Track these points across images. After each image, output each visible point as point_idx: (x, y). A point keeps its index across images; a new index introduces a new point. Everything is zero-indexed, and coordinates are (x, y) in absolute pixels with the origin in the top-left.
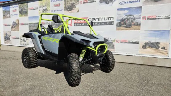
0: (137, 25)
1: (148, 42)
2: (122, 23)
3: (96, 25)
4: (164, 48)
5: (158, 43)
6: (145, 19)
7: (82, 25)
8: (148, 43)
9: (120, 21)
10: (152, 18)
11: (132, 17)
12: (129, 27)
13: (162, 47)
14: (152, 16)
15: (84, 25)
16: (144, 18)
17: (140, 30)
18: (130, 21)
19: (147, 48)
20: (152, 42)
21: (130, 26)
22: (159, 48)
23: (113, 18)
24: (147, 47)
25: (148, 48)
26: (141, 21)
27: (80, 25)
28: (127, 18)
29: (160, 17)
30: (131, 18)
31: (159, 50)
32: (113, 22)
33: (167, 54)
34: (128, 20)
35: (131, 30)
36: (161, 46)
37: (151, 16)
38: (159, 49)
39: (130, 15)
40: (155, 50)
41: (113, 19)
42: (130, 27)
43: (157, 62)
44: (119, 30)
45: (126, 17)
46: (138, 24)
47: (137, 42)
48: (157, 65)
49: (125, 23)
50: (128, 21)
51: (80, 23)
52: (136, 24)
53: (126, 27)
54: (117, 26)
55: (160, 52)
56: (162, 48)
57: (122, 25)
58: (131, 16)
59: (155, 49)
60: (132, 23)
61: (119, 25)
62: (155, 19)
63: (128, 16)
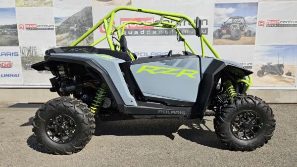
0: (250, 36)
1: (266, 64)
2: (224, 31)
3: (171, 35)
4: (289, 74)
5: (282, 66)
6: (263, 26)
7: (139, 34)
8: (266, 66)
9: (220, 28)
10: (274, 25)
11: (242, 20)
12: (236, 40)
13: (287, 72)
14: (274, 21)
15: (145, 34)
16: (261, 24)
17: (254, 44)
18: (239, 28)
19: (265, 75)
20: (272, 64)
21: (238, 37)
22: (283, 74)
23: (207, 21)
24: (265, 73)
25: (267, 75)
26: (257, 29)
27: (136, 33)
28: (233, 23)
29: (285, 23)
30: (240, 22)
31: (283, 78)
32: (207, 29)
33: (294, 82)
34: (234, 26)
35: (239, 44)
36: (285, 70)
37: (272, 21)
38: (283, 76)
39: (238, 18)
40: (276, 78)
41: (207, 24)
42: (238, 39)
43: (279, 98)
44: (217, 44)
45: (231, 20)
46: (252, 33)
47: (249, 65)
48: (280, 102)
49: (229, 32)
50: (235, 28)
51: (137, 30)
52: (248, 34)
53: (231, 39)
54: (214, 36)
55: (284, 81)
56: (287, 74)
57: (223, 34)
58: (239, 20)
59: (277, 75)
60: (242, 33)
61: (218, 35)
62: (278, 25)
63: (235, 19)
